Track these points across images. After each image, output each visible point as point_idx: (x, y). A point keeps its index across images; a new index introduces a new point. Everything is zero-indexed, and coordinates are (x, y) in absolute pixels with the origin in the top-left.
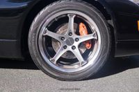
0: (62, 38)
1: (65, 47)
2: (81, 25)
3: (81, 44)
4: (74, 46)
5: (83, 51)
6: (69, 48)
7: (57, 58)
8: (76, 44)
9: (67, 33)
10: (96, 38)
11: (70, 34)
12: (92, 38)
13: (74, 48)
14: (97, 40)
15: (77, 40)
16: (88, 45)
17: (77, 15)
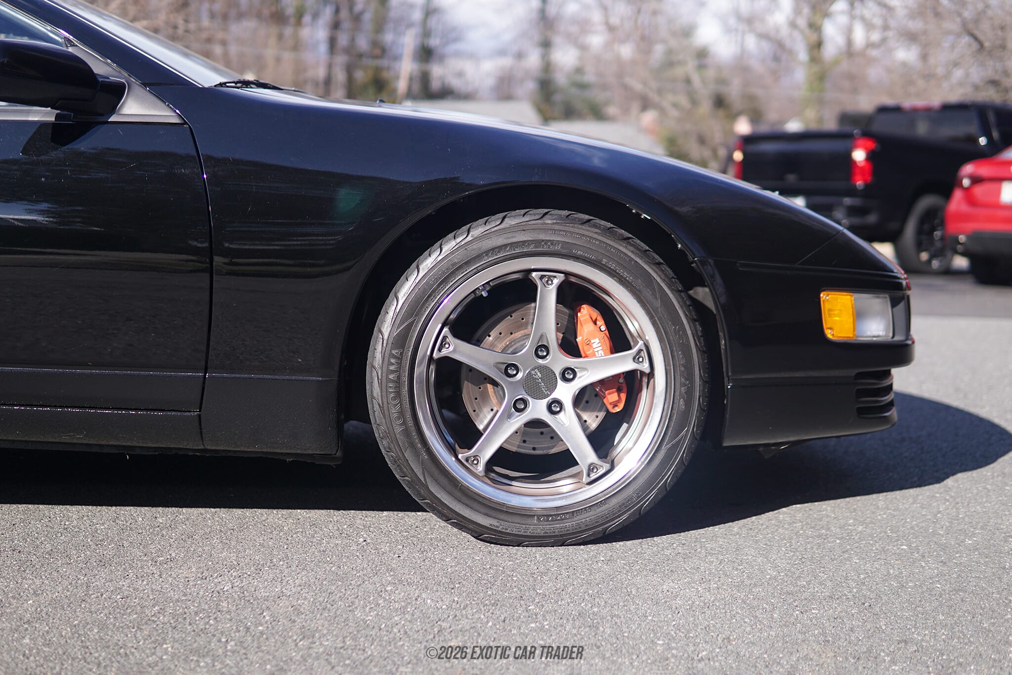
0: (509, 369)
1: (519, 406)
2: (586, 313)
3: (583, 391)
4: (557, 402)
5: (593, 421)
6: (538, 409)
7: (487, 450)
8: (565, 392)
9: (528, 346)
10: (645, 367)
11: (541, 349)
12: (630, 366)
13: (555, 407)
14: (651, 375)
15: (568, 375)
16: (612, 397)
17: (567, 274)
